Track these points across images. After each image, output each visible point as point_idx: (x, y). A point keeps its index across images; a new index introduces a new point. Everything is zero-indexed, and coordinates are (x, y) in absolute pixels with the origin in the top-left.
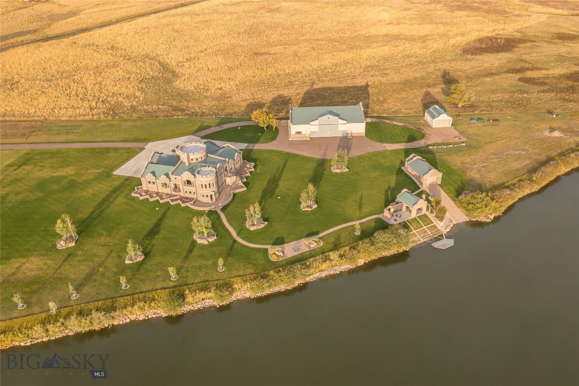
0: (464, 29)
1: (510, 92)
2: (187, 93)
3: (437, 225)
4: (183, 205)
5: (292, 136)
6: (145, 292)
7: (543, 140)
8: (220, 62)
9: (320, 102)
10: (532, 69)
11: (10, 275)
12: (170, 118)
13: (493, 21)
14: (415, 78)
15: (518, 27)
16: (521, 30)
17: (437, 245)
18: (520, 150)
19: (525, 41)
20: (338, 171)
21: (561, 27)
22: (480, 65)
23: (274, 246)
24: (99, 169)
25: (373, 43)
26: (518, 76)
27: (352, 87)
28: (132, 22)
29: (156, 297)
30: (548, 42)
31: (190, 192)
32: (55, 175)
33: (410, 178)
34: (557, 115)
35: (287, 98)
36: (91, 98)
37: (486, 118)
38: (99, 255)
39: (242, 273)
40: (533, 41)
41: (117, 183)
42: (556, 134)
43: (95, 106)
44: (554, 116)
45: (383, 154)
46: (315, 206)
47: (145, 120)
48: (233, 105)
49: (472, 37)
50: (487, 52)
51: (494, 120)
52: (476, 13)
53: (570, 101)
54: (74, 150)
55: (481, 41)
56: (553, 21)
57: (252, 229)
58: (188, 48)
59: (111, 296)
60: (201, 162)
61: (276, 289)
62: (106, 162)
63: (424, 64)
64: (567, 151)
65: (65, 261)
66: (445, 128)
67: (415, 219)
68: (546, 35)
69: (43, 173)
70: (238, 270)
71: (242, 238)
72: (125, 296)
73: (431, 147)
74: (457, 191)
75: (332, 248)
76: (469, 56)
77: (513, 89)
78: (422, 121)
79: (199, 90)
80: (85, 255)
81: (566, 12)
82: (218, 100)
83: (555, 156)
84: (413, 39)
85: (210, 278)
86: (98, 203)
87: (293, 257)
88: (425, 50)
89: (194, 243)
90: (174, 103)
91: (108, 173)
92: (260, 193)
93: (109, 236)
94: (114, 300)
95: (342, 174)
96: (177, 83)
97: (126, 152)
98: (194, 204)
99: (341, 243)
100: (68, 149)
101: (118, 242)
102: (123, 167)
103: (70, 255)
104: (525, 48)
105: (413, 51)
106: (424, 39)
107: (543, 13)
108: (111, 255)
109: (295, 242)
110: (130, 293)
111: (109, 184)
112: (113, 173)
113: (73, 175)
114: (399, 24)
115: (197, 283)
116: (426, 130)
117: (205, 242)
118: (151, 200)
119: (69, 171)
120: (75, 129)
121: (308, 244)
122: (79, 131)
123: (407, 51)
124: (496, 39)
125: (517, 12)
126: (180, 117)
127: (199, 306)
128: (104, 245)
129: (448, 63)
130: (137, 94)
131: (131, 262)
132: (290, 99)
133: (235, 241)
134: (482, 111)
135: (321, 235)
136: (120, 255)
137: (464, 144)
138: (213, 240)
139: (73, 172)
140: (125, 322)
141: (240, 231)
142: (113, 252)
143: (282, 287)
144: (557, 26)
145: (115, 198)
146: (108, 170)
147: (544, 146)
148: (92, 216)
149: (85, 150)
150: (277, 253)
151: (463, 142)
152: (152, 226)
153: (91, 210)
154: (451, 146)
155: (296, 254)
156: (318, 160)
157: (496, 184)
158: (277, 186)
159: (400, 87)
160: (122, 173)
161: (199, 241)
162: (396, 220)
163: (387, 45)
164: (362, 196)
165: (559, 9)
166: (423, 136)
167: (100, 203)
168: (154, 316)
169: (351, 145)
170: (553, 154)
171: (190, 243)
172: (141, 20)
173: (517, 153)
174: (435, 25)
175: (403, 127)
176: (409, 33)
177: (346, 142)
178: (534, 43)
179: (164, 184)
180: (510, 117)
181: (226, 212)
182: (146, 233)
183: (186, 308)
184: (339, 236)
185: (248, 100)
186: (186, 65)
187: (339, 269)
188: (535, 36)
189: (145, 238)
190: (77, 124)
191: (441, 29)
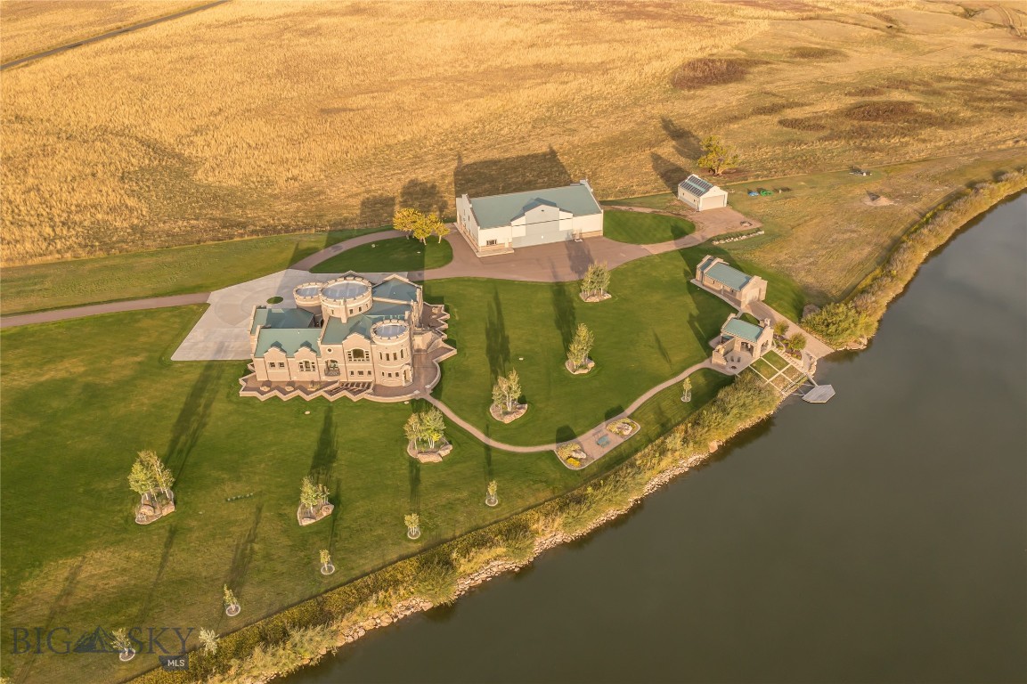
0: (656, 49)
1: (781, 144)
2: (232, 192)
3: (794, 365)
4: (355, 398)
5: (480, 250)
6: (373, 572)
7: (871, 214)
8: (265, 130)
9: (487, 186)
10: (791, 106)
11: (59, 598)
12: (227, 241)
13: (694, 34)
14: (624, 133)
15: (737, 42)
16: (742, 46)
17: (811, 397)
18: (848, 231)
19: (756, 63)
20: (595, 299)
21: (797, 39)
22: (710, 105)
23: (564, 444)
24: (136, 355)
25: (523, 79)
26: (775, 118)
27: (528, 156)
28: (33, 67)
29: (399, 576)
30: (788, 62)
31: (361, 373)
32: (43, 379)
33: (714, 296)
34: (868, 173)
35: (429, 185)
36: (34, 220)
37: (768, 187)
38: (237, 521)
39: (532, 501)
40: (767, 63)
41: (193, 376)
42: (883, 202)
43: (52, 234)
44: (865, 174)
45: (648, 261)
46: (591, 365)
47: (178, 251)
48: (337, 207)
49: (677, 60)
50: (710, 83)
51: (784, 190)
52: (660, 23)
53: (873, 150)
54: (57, 324)
55: (692, 65)
56: (782, 29)
57: (507, 420)
58: (182, 109)
59: (308, 594)
60: (369, 312)
61: (602, 518)
62: (143, 339)
63: (624, 109)
64: (912, 226)
65: (169, 544)
66: (718, 210)
67: (760, 362)
68: (781, 51)
69: (14, 380)
70: (522, 497)
71: (497, 440)
72: (338, 587)
73: (716, 243)
74: (795, 308)
75: (659, 430)
76: (685, 92)
77: (780, 139)
78: (676, 202)
79: (252, 186)
80: (207, 525)
81: (791, 15)
82: (301, 200)
83: (900, 235)
84: (585, 70)
85: (480, 522)
86: (174, 420)
87: (604, 457)
88: (614, 87)
89: (414, 463)
90: (217, 213)
91: (160, 360)
92: (485, 356)
93: (238, 479)
94: (320, 599)
95: (603, 303)
96: (200, 175)
97: (175, 316)
98: (375, 393)
99: (669, 420)
100: (43, 324)
101: (264, 487)
102: (185, 344)
103: (173, 532)
104: (760, 73)
105: (596, 89)
106: (603, 68)
107: (758, 18)
108: (263, 515)
109: (592, 431)
110: (343, 579)
111: (175, 381)
112: (173, 358)
113: (85, 374)
114: (548, 45)
115: (461, 536)
116: (692, 217)
117: (435, 459)
118: (285, 398)
119: (71, 367)
120: (35, 284)
121: (618, 431)
122: (46, 286)
123: (585, 90)
124: (713, 61)
125: (722, 19)
126: (246, 238)
127: (484, 576)
128: (237, 499)
129: (660, 105)
130: (131, 202)
131: (313, 521)
132: (434, 187)
133: (488, 448)
134: (758, 176)
135: (629, 411)
136: (282, 512)
137: (763, 232)
138: (448, 452)
139: (82, 369)
140: (356, 638)
141: (488, 428)
142: (264, 509)
143: (612, 513)
144: (790, 37)
145: (207, 406)
146: (157, 355)
147: (877, 222)
148: (179, 446)
149: (82, 322)
150: (574, 454)
151: (759, 230)
152: (315, 447)
153: (168, 436)
154: (744, 237)
155: (606, 450)
156: (551, 286)
157: (844, 288)
158: (506, 340)
159: (607, 150)
160: (192, 357)
161: (424, 459)
162: (734, 367)
163: (549, 82)
164: (656, 335)
165: (778, 10)
166: (693, 227)
167: (179, 421)
168: (408, 613)
169: (589, 254)
170: (898, 232)
171: (408, 464)
172: (50, 62)
173: (846, 236)
174: (607, 45)
175: (655, 216)
176: (573, 60)
177: (577, 250)
178: (769, 66)
179: (304, 365)
180: (803, 183)
181: (442, 398)
182: (310, 462)
183: (463, 585)
184: (660, 408)
185: (357, 195)
186: (199, 140)
187: (685, 465)
188: (765, 54)
189: (314, 471)
190: (33, 273)
191: (622, 51)
